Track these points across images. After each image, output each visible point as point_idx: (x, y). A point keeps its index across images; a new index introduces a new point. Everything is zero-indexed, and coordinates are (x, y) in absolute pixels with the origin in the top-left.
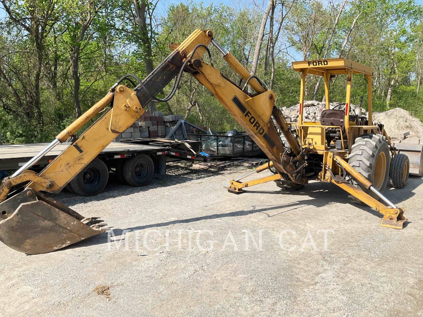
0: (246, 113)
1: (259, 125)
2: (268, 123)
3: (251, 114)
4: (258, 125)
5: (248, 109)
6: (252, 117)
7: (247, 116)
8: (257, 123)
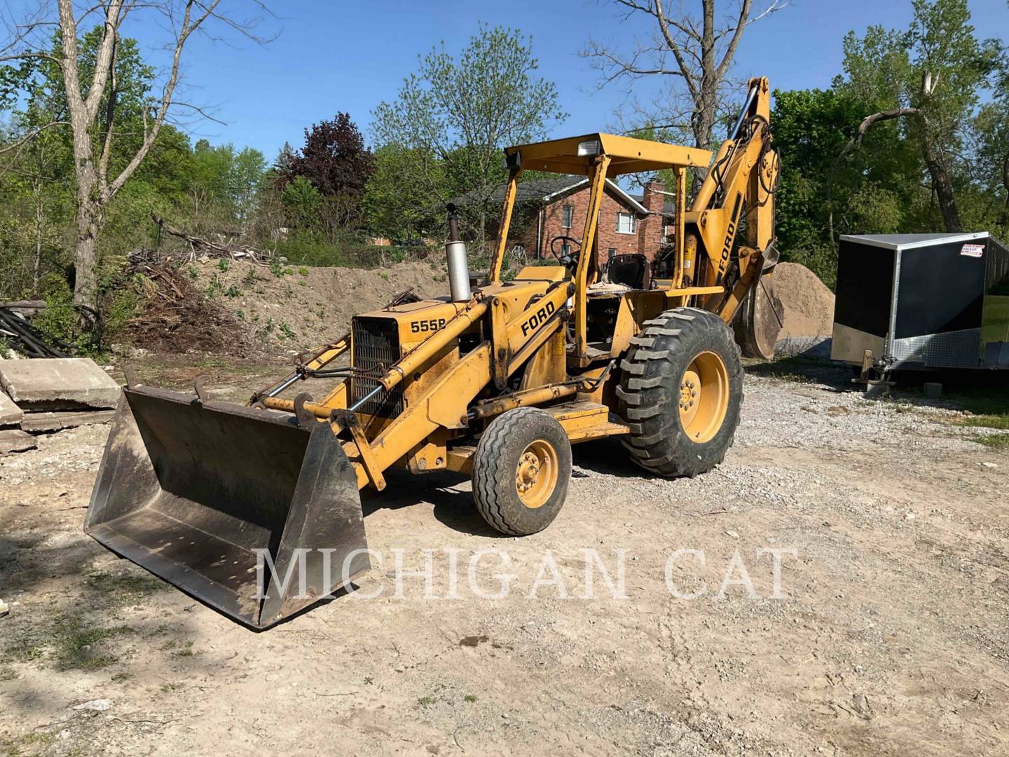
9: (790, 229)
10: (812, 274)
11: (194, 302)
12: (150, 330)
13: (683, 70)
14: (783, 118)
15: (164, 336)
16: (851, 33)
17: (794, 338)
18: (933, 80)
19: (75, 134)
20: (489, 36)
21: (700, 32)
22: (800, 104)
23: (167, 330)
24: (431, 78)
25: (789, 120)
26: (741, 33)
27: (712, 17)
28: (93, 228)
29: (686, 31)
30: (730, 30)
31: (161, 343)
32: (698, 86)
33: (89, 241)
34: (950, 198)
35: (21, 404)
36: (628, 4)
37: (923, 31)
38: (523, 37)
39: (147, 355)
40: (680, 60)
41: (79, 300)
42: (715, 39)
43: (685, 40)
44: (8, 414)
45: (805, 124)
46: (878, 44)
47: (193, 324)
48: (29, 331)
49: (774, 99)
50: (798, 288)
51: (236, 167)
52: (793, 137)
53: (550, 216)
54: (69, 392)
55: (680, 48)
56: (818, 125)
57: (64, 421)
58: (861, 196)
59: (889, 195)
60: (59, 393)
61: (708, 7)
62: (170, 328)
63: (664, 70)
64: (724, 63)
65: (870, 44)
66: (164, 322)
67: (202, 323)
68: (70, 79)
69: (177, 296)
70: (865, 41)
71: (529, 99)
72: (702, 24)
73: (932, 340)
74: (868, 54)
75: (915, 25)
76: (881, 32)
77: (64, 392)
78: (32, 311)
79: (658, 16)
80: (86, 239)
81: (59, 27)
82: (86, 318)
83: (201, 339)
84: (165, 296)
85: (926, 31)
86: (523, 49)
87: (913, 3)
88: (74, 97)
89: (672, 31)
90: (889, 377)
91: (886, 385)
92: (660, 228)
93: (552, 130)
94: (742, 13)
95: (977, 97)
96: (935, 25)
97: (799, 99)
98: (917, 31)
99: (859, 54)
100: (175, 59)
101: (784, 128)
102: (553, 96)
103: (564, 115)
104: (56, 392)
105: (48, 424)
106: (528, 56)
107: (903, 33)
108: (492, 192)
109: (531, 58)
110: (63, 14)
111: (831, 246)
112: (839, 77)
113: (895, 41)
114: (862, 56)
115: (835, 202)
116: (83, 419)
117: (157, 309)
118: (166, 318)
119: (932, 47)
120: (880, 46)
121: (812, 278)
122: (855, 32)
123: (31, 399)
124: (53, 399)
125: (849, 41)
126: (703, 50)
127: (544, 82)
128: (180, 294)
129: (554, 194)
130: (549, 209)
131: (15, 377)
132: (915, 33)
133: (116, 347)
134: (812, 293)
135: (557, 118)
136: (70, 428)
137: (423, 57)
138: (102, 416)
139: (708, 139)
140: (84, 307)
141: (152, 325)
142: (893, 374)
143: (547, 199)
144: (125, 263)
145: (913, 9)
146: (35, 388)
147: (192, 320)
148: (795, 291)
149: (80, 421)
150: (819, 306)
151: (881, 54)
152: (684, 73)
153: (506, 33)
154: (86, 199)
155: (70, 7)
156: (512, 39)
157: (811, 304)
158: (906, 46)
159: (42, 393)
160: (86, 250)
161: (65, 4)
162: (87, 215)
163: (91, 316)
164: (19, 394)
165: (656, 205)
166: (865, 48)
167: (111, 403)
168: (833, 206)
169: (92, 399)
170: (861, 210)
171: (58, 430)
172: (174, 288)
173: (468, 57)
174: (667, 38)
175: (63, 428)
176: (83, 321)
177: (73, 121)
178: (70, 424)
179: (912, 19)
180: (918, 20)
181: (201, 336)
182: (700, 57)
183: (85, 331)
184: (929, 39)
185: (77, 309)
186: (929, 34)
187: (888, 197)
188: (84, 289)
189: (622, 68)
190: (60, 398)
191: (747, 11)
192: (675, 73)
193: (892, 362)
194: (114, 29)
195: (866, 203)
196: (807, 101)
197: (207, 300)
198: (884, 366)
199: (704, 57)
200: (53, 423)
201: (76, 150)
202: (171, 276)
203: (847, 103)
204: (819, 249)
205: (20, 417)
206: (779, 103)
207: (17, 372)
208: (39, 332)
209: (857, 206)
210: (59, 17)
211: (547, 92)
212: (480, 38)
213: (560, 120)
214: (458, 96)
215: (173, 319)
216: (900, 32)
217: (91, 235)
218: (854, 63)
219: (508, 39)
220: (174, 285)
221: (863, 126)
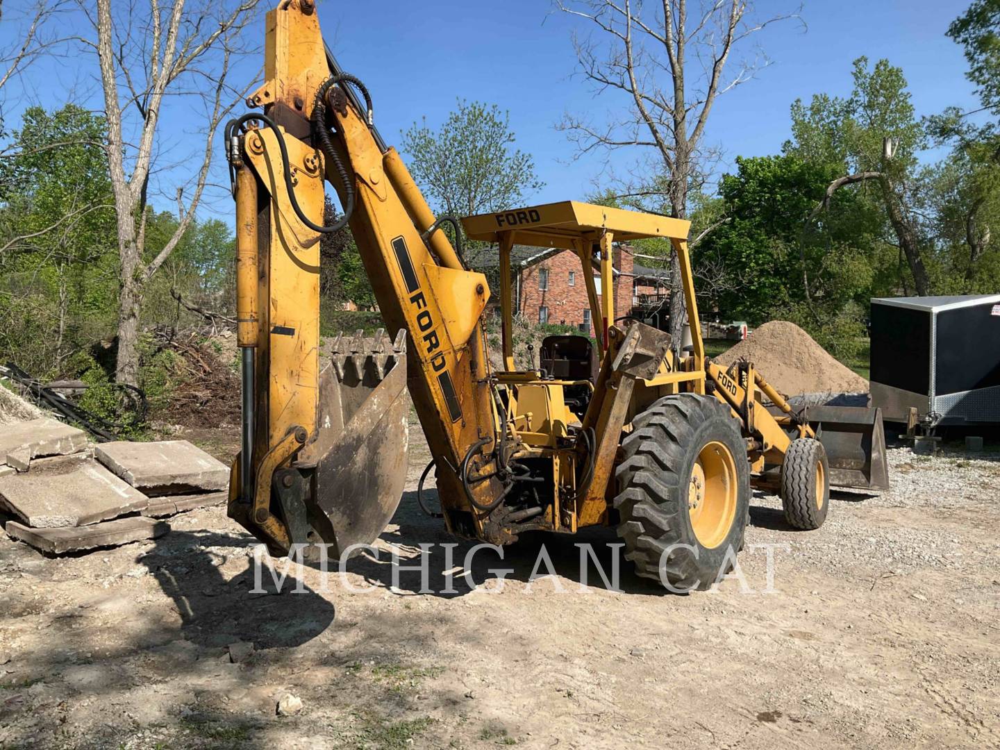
0: (415, 293)
1: (437, 345)
2: (459, 350)
3: (425, 305)
4: (433, 339)
5: (422, 288)
6: (426, 314)
7: (416, 303)
8: (433, 334)
9: (760, 287)
10: (802, 331)
11: (222, 377)
12: (182, 406)
13: (658, 141)
14: (746, 183)
15: (196, 412)
16: (798, 101)
17: (807, 394)
18: (894, 145)
19: (119, 217)
20: (466, 111)
21: (672, 104)
22: (763, 170)
23: (198, 405)
24: (413, 151)
25: (753, 184)
26: (710, 105)
27: (682, 91)
28: (136, 307)
29: (659, 105)
30: (699, 103)
31: (193, 418)
32: (672, 155)
33: (132, 320)
34: (917, 255)
35: (142, 489)
36: (600, 80)
37: (864, 99)
38: (500, 112)
39: (184, 431)
40: (655, 132)
41: (121, 378)
42: (686, 111)
43: (660, 114)
44: (135, 502)
45: (768, 188)
46: (824, 111)
47: (223, 398)
48: (74, 411)
49: (737, 165)
50: (791, 345)
51: (200, 237)
52: (757, 200)
53: (526, 279)
54: (183, 476)
55: (654, 120)
56: (781, 188)
57: (180, 505)
58: (834, 254)
59: (861, 254)
60: (174, 477)
61: (678, 82)
62: (201, 404)
63: (638, 141)
64: (694, 134)
65: (816, 111)
66: (195, 397)
67: (232, 397)
68: (115, 164)
69: (205, 371)
70: (812, 109)
71: (509, 170)
72: (674, 98)
73: (967, 396)
74: (814, 119)
75: (856, 94)
76: (826, 100)
77: (180, 476)
78: (70, 391)
79: (633, 91)
80: (129, 318)
81: (104, 115)
82: (129, 397)
83: (232, 413)
84: (194, 371)
85: (867, 99)
86: (501, 123)
87: (852, 73)
88: (119, 181)
89: (647, 106)
90: (934, 432)
91: (933, 440)
92: (632, 288)
93: (528, 198)
94: (711, 87)
95: (915, 159)
96: (874, 93)
97: (761, 165)
98: (859, 99)
99: (807, 120)
100: (208, 143)
101: (749, 193)
102: (528, 167)
103: (540, 184)
104: (172, 476)
105: (166, 509)
106: (506, 130)
107: (845, 100)
108: (474, 258)
109: (508, 132)
110: (109, 102)
111: (808, 304)
112: (789, 142)
113: (839, 108)
114: (809, 122)
115: (809, 261)
116: (197, 502)
117: (187, 384)
118: (197, 393)
119: (874, 113)
120: (825, 113)
121: (803, 335)
122: (801, 99)
123: (149, 485)
124: (169, 484)
125: (796, 108)
126: (675, 121)
127: (521, 154)
128: (208, 369)
129: (530, 259)
130: (526, 272)
131: (127, 462)
132: (857, 101)
133: (155, 425)
134: (806, 350)
135: (534, 187)
136: (184, 512)
137: (405, 132)
138: (214, 498)
139: (683, 205)
140: (127, 386)
141: (184, 401)
142: (939, 430)
143: (524, 263)
144: (151, 340)
145: (853, 79)
146: (151, 474)
147: (222, 395)
148: (789, 348)
149: (194, 505)
150: (814, 362)
151: (826, 120)
152: (659, 144)
153: (482, 108)
154: (130, 279)
155: (116, 96)
156: (489, 114)
157: (805, 360)
158: (848, 112)
159: (159, 478)
160: (129, 329)
161: (112, 93)
162: (131, 295)
163: (134, 395)
164: (138, 480)
165: (627, 267)
166: (812, 115)
167: (221, 486)
168: (807, 265)
169: (203, 482)
170: (835, 268)
171: (174, 515)
172: (202, 363)
173: (447, 131)
174: (642, 112)
175: (178, 513)
176: (126, 400)
177: (118, 204)
178: (185, 508)
179: (854, 88)
180: (859, 89)
181: (232, 410)
182: (673, 128)
183: (127, 409)
184: (870, 106)
185: (121, 388)
186: (869, 101)
187: (860, 256)
188: (127, 368)
189: (598, 140)
190: (176, 482)
191: (716, 85)
192: (648, 144)
193: (937, 418)
194: (156, 116)
195: (840, 261)
196: (769, 166)
197: (233, 374)
198: (930, 422)
199: (676, 128)
200: (169, 508)
201: (120, 232)
202: (198, 351)
203: (807, 168)
204: (796, 307)
205: (145, 504)
206: (743, 168)
207: (126, 458)
208: (84, 412)
209: (831, 264)
210: (105, 106)
211: (522, 162)
212: (459, 113)
213: (536, 189)
214: (437, 168)
215: (203, 394)
216: (843, 100)
217: (134, 315)
218: (802, 129)
219: (485, 114)
220: (201, 361)
221: (830, 190)
